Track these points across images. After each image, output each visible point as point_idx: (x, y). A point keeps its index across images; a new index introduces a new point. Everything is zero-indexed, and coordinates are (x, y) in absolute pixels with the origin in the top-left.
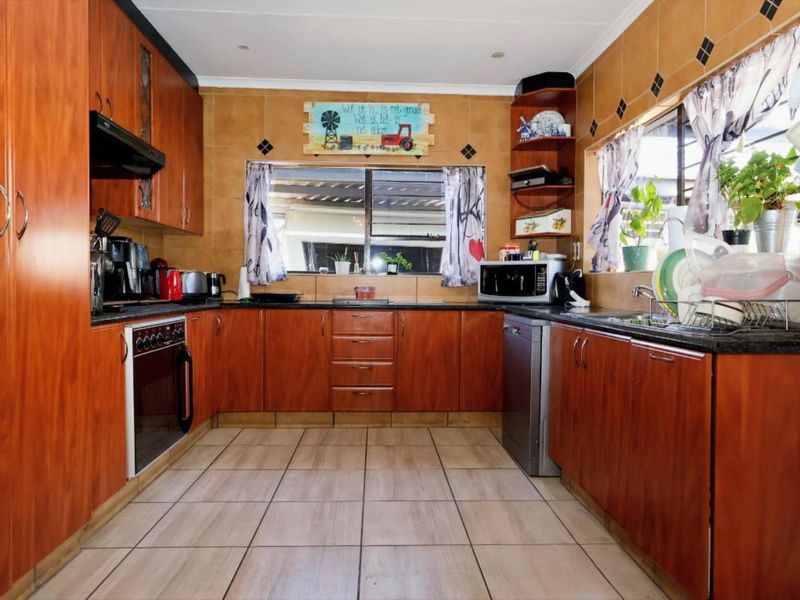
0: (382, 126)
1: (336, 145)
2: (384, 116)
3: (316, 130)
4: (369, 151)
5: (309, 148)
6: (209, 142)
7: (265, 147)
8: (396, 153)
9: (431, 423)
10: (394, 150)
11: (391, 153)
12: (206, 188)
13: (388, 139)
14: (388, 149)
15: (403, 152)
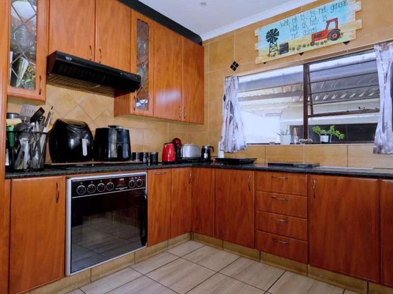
0: (312, 27)
1: (277, 52)
2: (313, 19)
3: (263, 46)
4: (302, 50)
5: (260, 59)
6: (207, 71)
7: (235, 66)
8: (324, 45)
9: (348, 285)
10: (322, 43)
11: (320, 46)
12: (205, 97)
13: (317, 36)
14: (317, 44)
15: (331, 42)
